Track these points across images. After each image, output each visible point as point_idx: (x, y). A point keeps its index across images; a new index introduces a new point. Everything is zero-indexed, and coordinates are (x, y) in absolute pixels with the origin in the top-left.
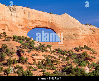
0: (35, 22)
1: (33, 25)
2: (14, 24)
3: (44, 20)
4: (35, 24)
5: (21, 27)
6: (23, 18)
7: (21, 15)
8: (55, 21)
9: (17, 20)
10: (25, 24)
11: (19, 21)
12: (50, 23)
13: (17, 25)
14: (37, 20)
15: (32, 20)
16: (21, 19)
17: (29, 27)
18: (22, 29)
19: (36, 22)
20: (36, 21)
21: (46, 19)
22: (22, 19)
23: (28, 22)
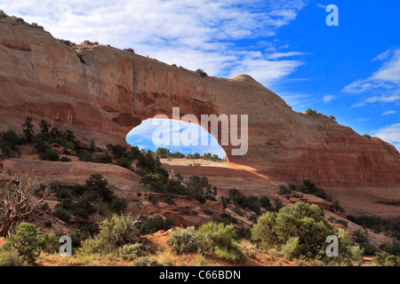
0: (153, 98)
1: (146, 108)
2: (92, 103)
3: (181, 95)
4: (152, 105)
5: (111, 115)
6: (117, 85)
7: (112, 76)
8: (212, 97)
9: (100, 92)
10: (123, 105)
11: (106, 95)
12: (200, 104)
13: (98, 106)
14: (160, 92)
15: (145, 94)
16: (113, 88)
17: (133, 115)
18: (114, 120)
19: (155, 99)
20: (156, 95)
21: (187, 92)
22: (115, 88)
23: (133, 100)
